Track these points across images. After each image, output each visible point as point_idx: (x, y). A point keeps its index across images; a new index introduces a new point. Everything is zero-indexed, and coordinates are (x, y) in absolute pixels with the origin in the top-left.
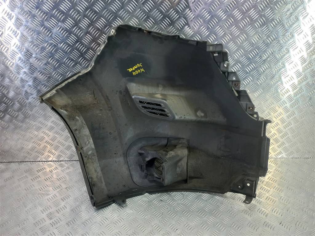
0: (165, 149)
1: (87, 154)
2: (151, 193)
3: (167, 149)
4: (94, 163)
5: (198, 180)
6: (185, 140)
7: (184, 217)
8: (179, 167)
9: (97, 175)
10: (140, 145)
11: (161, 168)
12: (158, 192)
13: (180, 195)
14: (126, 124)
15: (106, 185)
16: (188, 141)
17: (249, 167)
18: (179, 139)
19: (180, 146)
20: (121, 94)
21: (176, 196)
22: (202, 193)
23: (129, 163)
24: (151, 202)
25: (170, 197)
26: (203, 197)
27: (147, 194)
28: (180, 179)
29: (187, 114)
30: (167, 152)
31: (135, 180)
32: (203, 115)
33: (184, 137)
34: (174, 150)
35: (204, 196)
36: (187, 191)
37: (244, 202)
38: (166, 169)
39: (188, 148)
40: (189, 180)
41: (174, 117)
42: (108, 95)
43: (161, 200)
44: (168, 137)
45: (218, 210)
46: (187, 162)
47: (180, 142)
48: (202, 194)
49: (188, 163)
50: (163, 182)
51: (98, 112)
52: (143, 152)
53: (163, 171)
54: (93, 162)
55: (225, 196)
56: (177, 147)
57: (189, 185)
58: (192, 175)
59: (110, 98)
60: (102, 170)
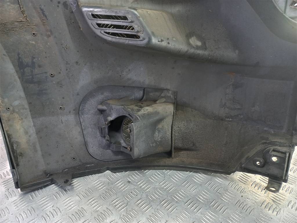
0: (140, 104)
1: (12, 106)
2: (114, 170)
3: (142, 104)
4: (24, 120)
5: (188, 152)
6: (170, 92)
7: (163, 211)
8: (159, 131)
9: (29, 140)
10: (100, 97)
11: (128, 130)
12: (125, 169)
13: (159, 175)
14: (77, 63)
15: (43, 155)
16: (175, 93)
17: (273, 132)
18: (162, 90)
19: (163, 101)
20: (67, 9)
21: (153, 177)
22: (194, 172)
23: (83, 124)
24: (112, 184)
25: (144, 178)
26: (195, 179)
27: (108, 172)
28: (160, 149)
29: (173, 38)
30: (141, 107)
31: (91, 150)
32: (199, 44)
33: (169, 87)
34: (153, 105)
35: (198, 178)
36: (171, 170)
37: (267, 188)
38: (135, 131)
39: (174, 103)
40: (174, 153)
41: (150, 40)
42: (43, 7)
43: (129, 182)
44: (145, 86)
45: (219, 200)
46: (172, 125)
47: (163, 95)
48: (194, 174)
49: (174, 126)
50: (131, 153)
51: (29, 37)
52: (104, 108)
53: (132, 134)
54: (22, 119)
55: (231, 178)
56: (158, 102)
57: (174, 160)
58: (180, 145)
59: (47, 13)
60: (38, 132)
